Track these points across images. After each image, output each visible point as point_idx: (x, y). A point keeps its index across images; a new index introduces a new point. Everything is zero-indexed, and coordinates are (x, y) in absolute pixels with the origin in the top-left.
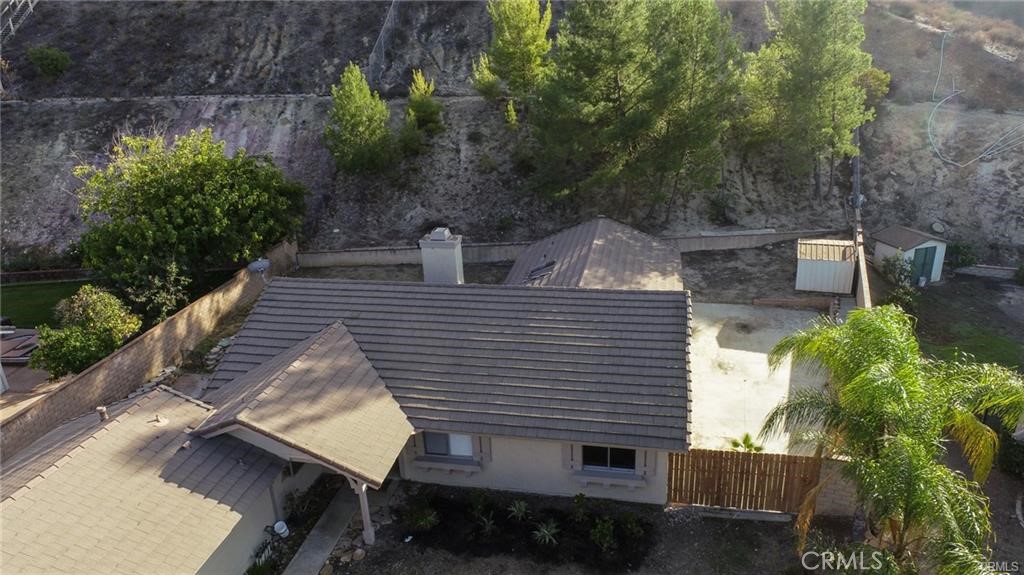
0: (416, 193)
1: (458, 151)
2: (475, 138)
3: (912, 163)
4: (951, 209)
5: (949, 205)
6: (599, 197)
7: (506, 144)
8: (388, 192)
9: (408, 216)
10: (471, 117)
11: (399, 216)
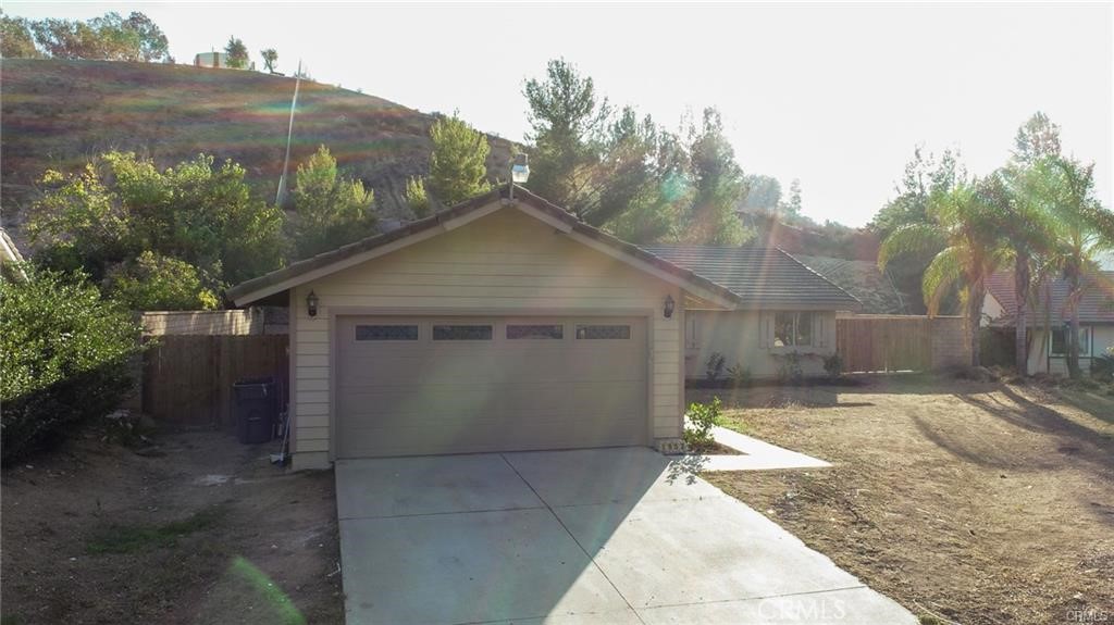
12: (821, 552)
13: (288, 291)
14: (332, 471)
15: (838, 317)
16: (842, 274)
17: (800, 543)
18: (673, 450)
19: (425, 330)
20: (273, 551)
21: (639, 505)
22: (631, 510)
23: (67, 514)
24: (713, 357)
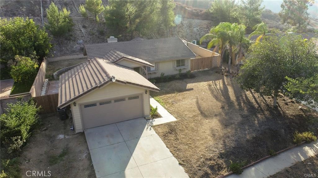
0: (75, 41)
1: (81, 31)
2: (84, 27)
3: (182, 29)
4: (192, 37)
5: (191, 36)
6: (123, 39)
7: (94, 28)
8: (66, 41)
9: (75, 47)
10: (81, 22)
11: (72, 47)
12: (168, 148)
13: (70, 105)
14: (84, 132)
15: (191, 59)
16: (201, 25)
17: (165, 146)
18: (148, 119)
19: (98, 104)
20: (80, 160)
21: (141, 138)
22: (139, 140)
23: (41, 155)
24: (162, 73)
